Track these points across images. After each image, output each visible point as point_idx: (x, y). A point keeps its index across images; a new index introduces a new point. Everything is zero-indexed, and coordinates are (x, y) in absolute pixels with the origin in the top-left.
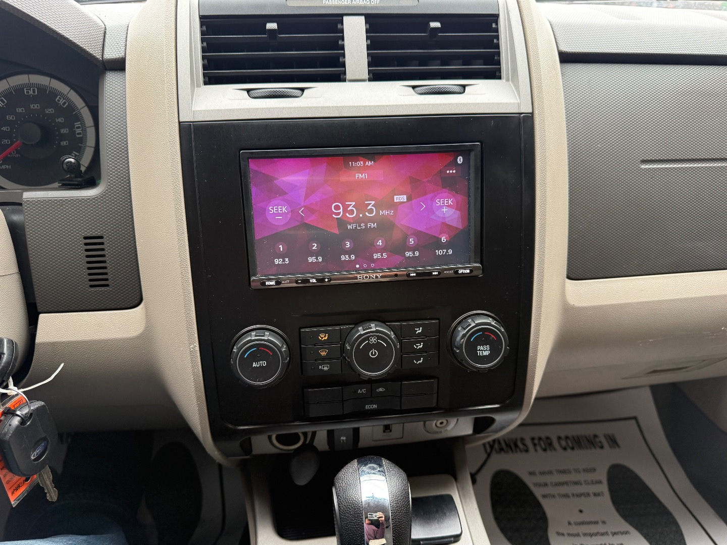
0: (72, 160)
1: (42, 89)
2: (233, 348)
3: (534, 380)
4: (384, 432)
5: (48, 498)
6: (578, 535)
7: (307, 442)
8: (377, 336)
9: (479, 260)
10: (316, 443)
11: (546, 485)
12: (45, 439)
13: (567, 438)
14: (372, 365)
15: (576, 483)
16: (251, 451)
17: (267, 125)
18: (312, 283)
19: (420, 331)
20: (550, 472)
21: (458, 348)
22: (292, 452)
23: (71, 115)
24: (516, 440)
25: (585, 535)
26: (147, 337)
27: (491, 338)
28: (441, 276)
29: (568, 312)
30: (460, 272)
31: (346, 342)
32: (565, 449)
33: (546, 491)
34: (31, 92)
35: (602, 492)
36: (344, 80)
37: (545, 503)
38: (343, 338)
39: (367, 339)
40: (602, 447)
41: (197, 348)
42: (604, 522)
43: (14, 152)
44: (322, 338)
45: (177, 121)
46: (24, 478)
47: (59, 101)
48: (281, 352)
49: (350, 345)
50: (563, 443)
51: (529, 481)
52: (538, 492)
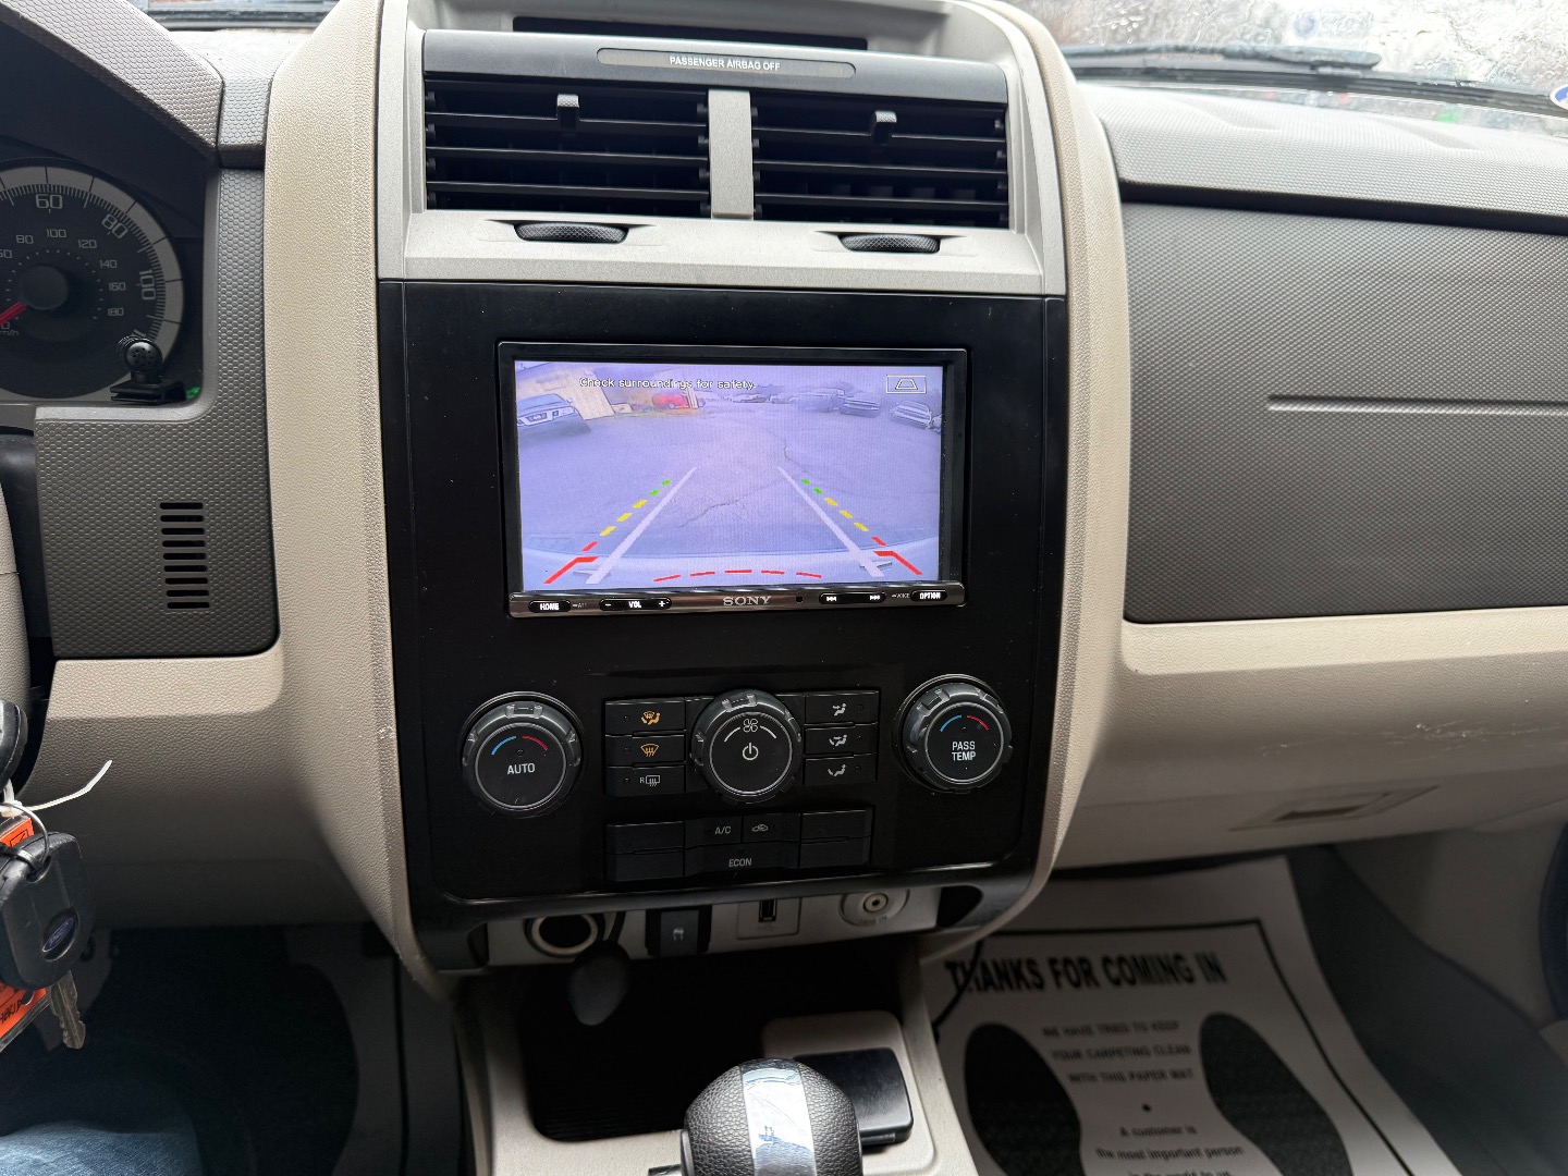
0: (146, 346)
1: (73, 199)
2: (467, 735)
3: (1058, 815)
4: (761, 920)
5: (65, 1041)
6: (1139, 1155)
7: (607, 935)
8: (758, 717)
9: (959, 574)
10: (622, 941)
11: (1077, 1055)
12: (70, 913)
13: (1121, 960)
14: (747, 774)
15: (1138, 1052)
16: (488, 959)
17: (553, 294)
18: (633, 608)
19: (842, 711)
20: (1087, 1030)
21: (914, 745)
22: (572, 960)
23: (135, 254)
24: (1019, 963)
25: (1154, 1155)
26: (281, 715)
27: (979, 727)
28: (887, 603)
29: (1125, 682)
30: (923, 596)
31: (696, 728)
32: (1117, 982)
33: (1076, 1067)
34: (49, 204)
35: (1190, 1070)
36: (707, 215)
37: (1075, 1092)
38: (689, 721)
39: (739, 722)
40: (1191, 980)
41: (393, 735)
42: (1192, 1130)
43: (5, 326)
44: (648, 720)
45: (373, 276)
46: (20, 995)
47: (108, 224)
48: (565, 745)
49: (703, 734)
50: (1114, 971)
51: (1045, 1048)
52: (1061, 1070)
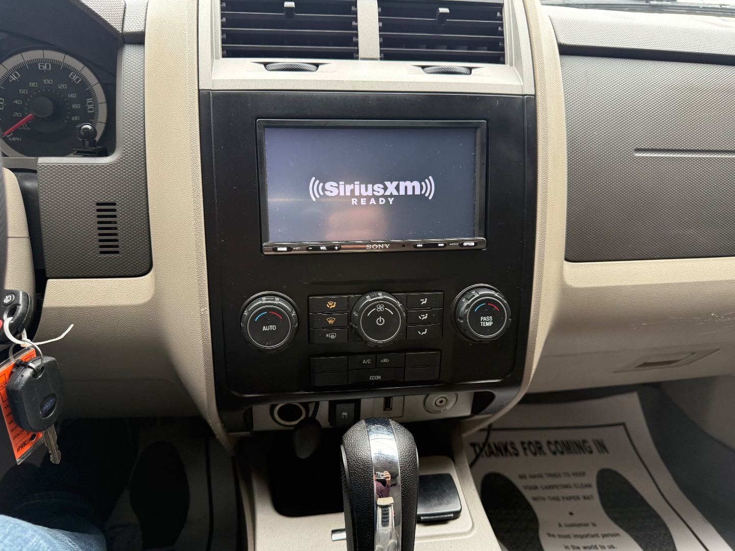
0: (89, 127)
1: (56, 65)
2: (243, 312)
3: (533, 355)
4: (385, 410)
5: (51, 460)
6: (568, 536)
7: (310, 415)
8: (385, 304)
9: (483, 233)
10: (317, 418)
11: (536, 488)
12: (53, 396)
13: (556, 442)
14: (378, 332)
15: (566, 486)
16: (252, 427)
17: (283, 96)
18: (323, 250)
19: (425, 302)
20: (540, 476)
21: (461, 318)
22: (292, 428)
23: (84, 90)
24: (507, 443)
25: (576, 536)
26: (154, 304)
27: (494, 309)
28: (447, 248)
29: (566, 292)
30: (465, 244)
31: (354, 309)
32: (554, 453)
33: (535, 493)
34: (45, 68)
35: (592, 496)
36: (357, 58)
37: (536, 505)
38: (351, 307)
39: (374, 306)
40: (591, 452)
41: (208, 312)
42: (594, 525)
43: (25, 125)
44: (330, 306)
45: (197, 88)
46: (30, 436)
47: (72, 77)
48: (290, 317)
49: (357, 312)
50: (553, 448)
51: (520, 484)
52: (528, 495)
